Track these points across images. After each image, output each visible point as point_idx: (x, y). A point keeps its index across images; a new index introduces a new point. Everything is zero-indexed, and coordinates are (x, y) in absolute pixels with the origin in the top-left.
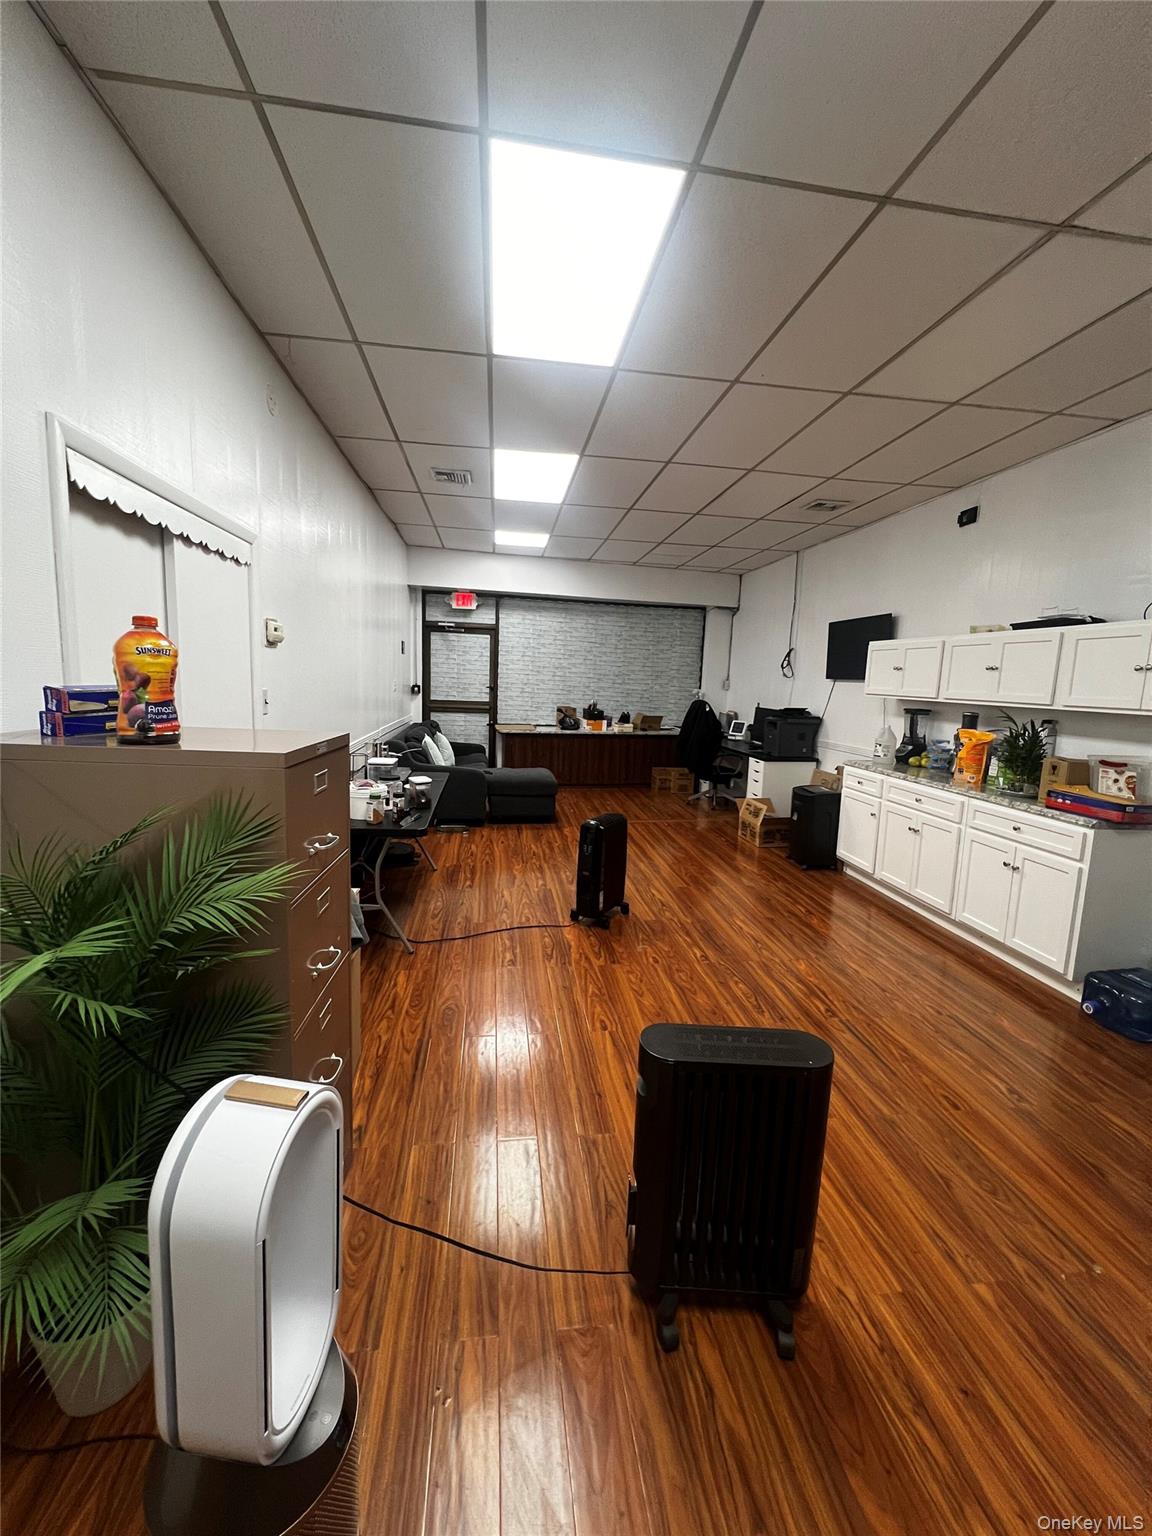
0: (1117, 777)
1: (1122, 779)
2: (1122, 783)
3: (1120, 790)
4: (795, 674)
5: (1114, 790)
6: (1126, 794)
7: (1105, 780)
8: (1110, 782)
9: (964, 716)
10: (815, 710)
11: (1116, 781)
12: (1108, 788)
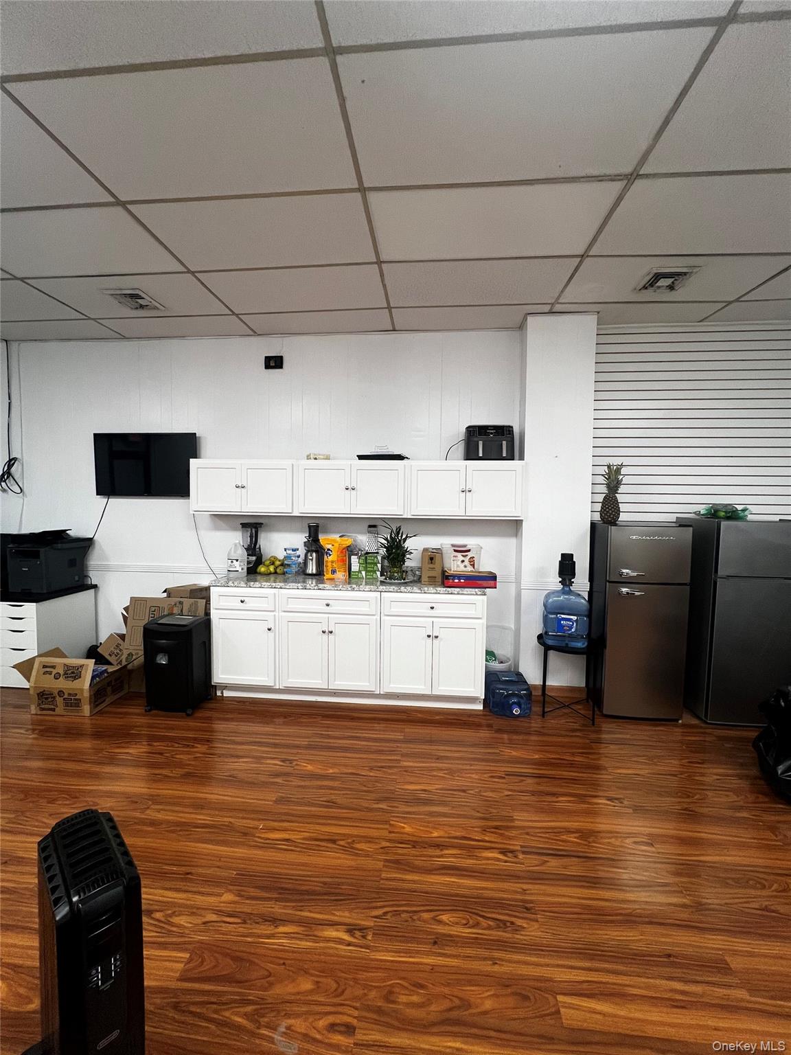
0: (463, 559)
1: (467, 560)
2: (467, 563)
3: (465, 566)
4: (25, 490)
5: (462, 568)
6: (470, 568)
7: (455, 562)
8: (459, 563)
9: (309, 527)
10: (78, 530)
11: (463, 561)
12: (458, 566)
